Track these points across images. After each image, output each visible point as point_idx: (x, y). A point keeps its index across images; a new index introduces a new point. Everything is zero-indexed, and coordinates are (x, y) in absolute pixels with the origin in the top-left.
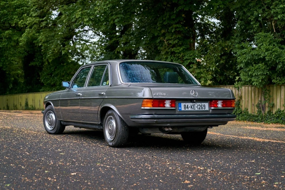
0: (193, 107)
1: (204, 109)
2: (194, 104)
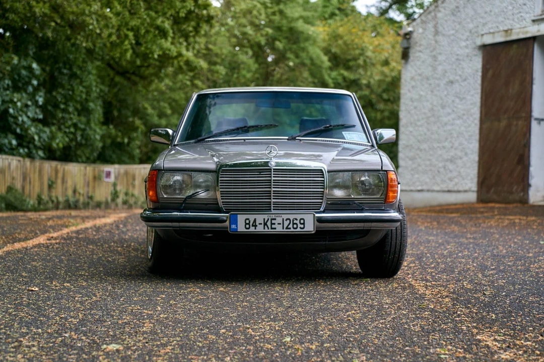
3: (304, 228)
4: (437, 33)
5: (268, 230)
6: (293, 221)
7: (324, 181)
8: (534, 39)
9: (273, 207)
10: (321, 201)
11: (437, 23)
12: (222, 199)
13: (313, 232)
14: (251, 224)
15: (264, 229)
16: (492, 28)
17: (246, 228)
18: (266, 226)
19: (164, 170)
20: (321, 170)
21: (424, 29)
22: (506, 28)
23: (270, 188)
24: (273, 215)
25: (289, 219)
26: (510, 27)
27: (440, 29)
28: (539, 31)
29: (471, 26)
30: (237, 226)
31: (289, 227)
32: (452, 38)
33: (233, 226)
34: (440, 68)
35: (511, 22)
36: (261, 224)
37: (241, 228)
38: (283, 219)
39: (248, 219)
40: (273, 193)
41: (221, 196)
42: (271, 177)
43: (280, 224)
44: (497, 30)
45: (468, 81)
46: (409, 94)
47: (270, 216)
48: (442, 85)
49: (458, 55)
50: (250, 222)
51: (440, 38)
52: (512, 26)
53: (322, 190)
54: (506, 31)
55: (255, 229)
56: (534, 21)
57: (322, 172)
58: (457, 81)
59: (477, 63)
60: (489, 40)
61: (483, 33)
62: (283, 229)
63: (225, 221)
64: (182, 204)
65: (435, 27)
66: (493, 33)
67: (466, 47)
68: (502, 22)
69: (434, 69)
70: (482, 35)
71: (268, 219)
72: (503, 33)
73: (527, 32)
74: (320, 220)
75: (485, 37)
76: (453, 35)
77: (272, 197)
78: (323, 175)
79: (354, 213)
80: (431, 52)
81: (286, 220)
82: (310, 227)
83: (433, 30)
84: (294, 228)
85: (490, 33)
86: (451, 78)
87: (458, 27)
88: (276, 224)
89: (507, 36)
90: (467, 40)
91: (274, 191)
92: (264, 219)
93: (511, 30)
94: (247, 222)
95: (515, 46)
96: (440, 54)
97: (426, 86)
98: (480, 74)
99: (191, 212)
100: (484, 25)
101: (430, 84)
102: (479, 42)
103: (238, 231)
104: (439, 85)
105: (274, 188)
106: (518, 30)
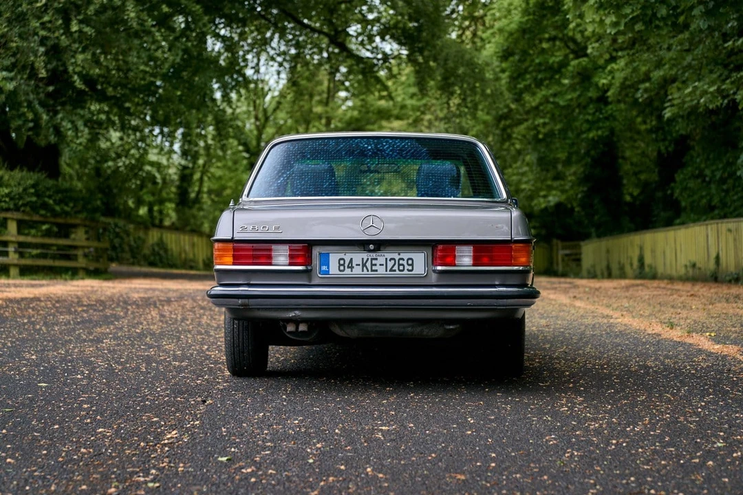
0: (368, 265)
1: (408, 270)
2: (374, 255)
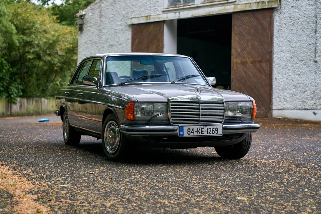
3: (217, 133)
4: (101, 16)
5: (200, 135)
6: (212, 129)
7: (224, 107)
8: (164, 22)
9: (201, 122)
10: (223, 118)
11: (102, 10)
12: (172, 118)
13: (222, 135)
14: (191, 132)
15: (198, 134)
16: (137, 14)
17: (188, 134)
18: (199, 133)
19: (137, 102)
20: (222, 101)
21: (93, 13)
22: (146, 15)
23: (199, 111)
24: (202, 126)
25: (210, 128)
26: (148, 14)
27: (104, 13)
28: (167, 17)
29: (124, 13)
30: (183, 133)
31: (210, 133)
32: (111, 19)
33: (181, 133)
34: (104, 37)
35: (149, 11)
36: (196, 131)
37: (185, 134)
38: (207, 128)
39: (189, 129)
40: (201, 114)
41: (172, 116)
42: (199, 105)
43: (206, 131)
44: (141, 16)
45: (122, 45)
46: (83, 52)
47: (201, 127)
48: (105, 47)
49: (115, 29)
50: (190, 130)
51: (103, 19)
52: (150, 14)
53: (224, 112)
54: (147, 16)
55: (193, 134)
56: (163, 11)
57: (223, 102)
58: (115, 45)
59: (128, 35)
60: (135, 21)
61: (131, 17)
62: (207, 134)
63: (176, 130)
64: (149, 121)
65: (100, 12)
66: (138, 17)
67: (121, 25)
68: (144, 11)
69: (100, 37)
70: (131, 18)
71: (200, 129)
72: (145, 18)
73: (160, 18)
74: (225, 129)
75: (133, 19)
76: (112, 17)
77: (200, 116)
78: (223, 104)
79: (240, 124)
80: (98, 27)
81: (209, 129)
82: (220, 133)
83: (99, 14)
84: (213, 133)
85: (136, 17)
86: (111, 43)
87: (115, 13)
88: (204, 131)
89: (147, 20)
90: (121, 21)
91: (201, 113)
92: (198, 129)
93: (150, 16)
94: (189, 130)
95: (152, 25)
96: (104, 28)
97: (95, 47)
98: (130, 41)
99: (156, 126)
100: (132, 12)
101: (98, 46)
102: (130, 22)
103: (184, 135)
104: (103, 47)
105: (201, 111)
106: (154, 16)
